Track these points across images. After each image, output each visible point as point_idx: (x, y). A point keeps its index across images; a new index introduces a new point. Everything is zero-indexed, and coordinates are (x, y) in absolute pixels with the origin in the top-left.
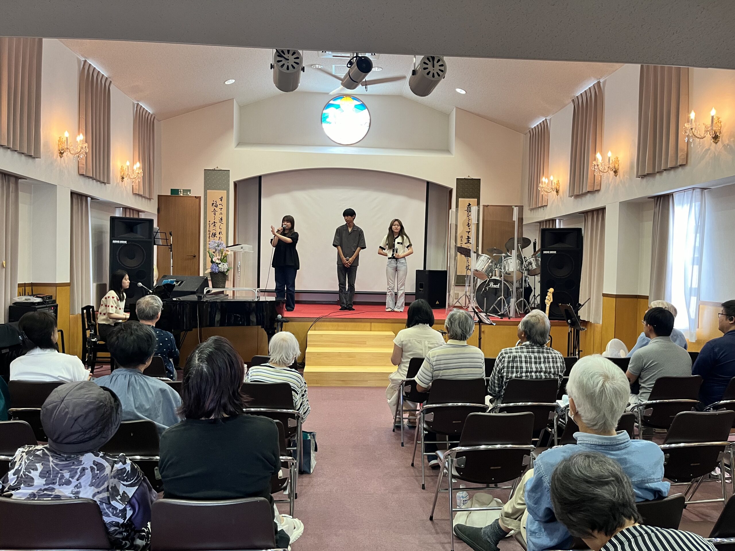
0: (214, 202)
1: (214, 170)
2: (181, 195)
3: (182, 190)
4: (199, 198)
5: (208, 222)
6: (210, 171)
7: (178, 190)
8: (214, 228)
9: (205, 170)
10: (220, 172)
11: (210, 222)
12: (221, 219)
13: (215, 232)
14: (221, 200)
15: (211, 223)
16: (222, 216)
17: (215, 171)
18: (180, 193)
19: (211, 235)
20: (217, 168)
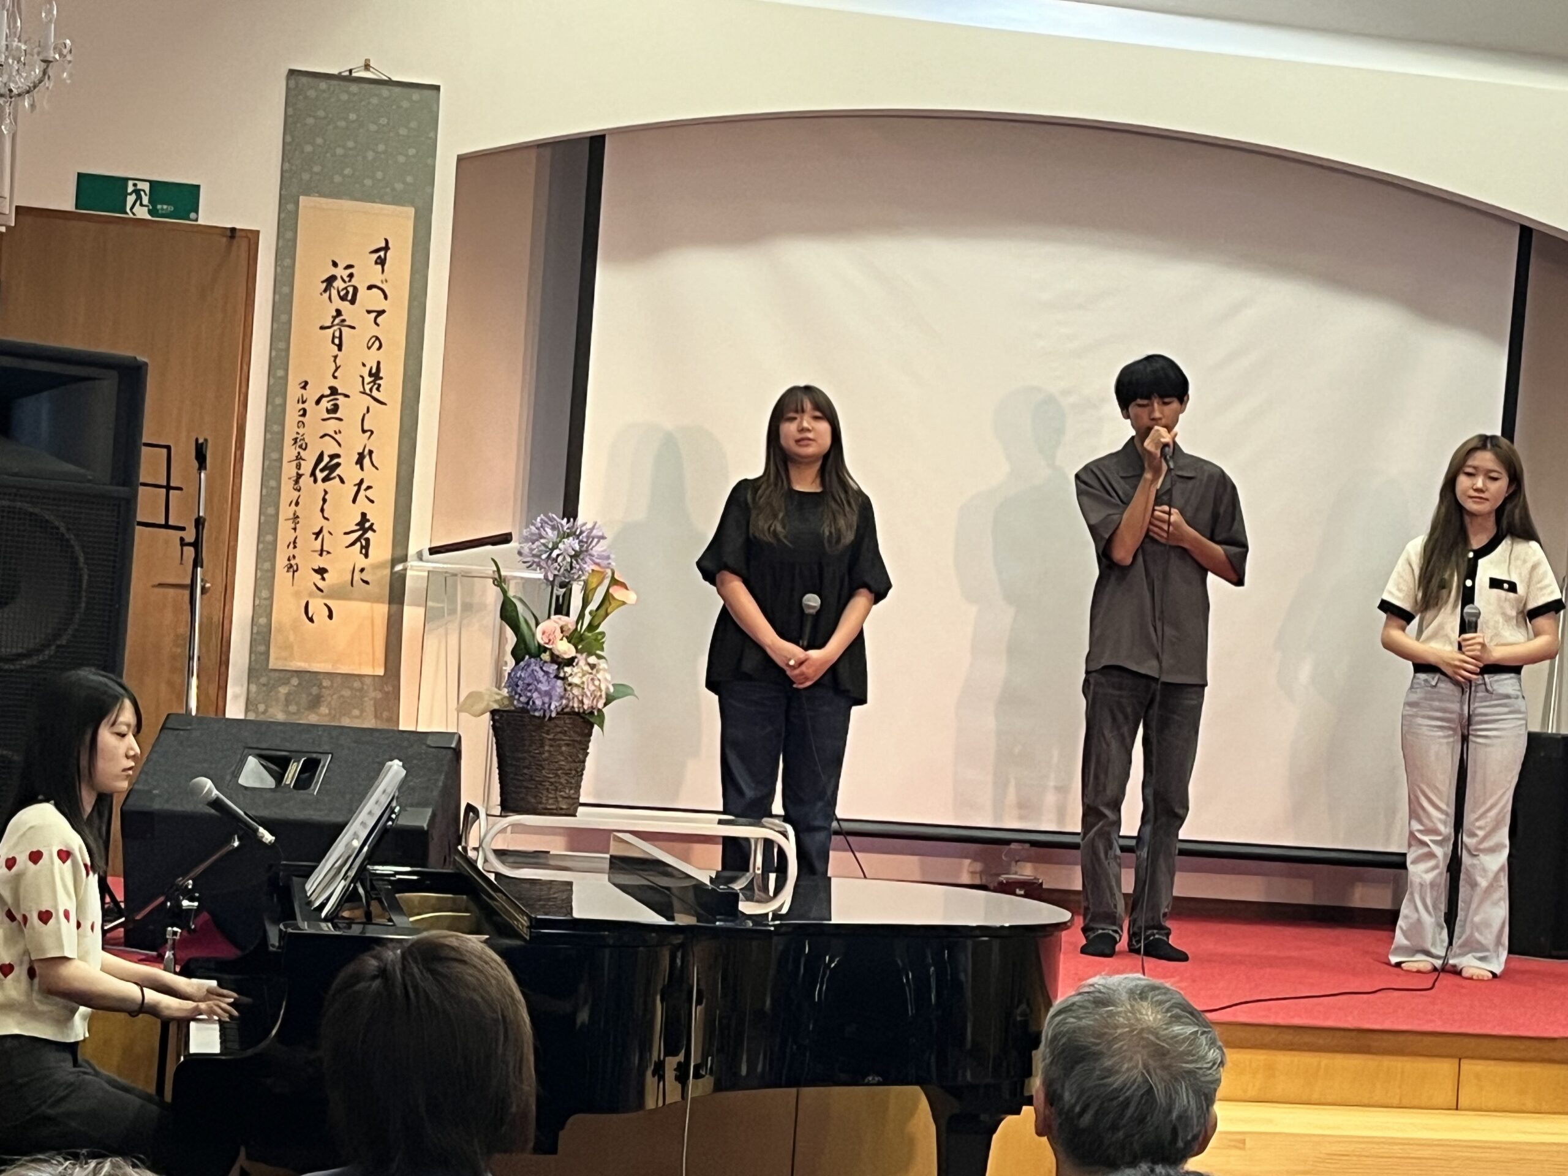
0: (340, 272)
1: (348, 79)
2: (142, 213)
3: (146, 186)
4: (252, 237)
5: (294, 391)
6: (323, 85)
7: (128, 179)
8: (331, 426)
9: (292, 73)
10: (385, 91)
11: (305, 386)
12: (376, 375)
13: (333, 449)
14: (381, 262)
15: (312, 394)
16: (380, 356)
17: (354, 88)
18: (131, 199)
19: (307, 467)
20: (367, 67)
